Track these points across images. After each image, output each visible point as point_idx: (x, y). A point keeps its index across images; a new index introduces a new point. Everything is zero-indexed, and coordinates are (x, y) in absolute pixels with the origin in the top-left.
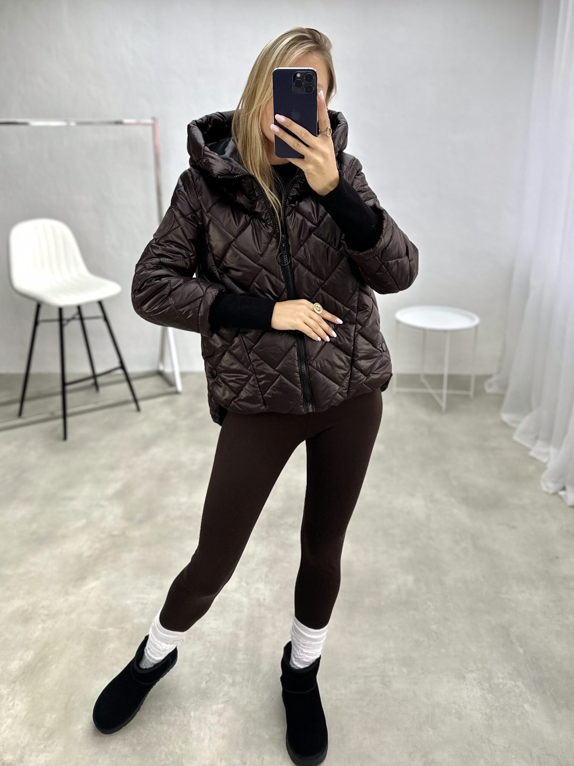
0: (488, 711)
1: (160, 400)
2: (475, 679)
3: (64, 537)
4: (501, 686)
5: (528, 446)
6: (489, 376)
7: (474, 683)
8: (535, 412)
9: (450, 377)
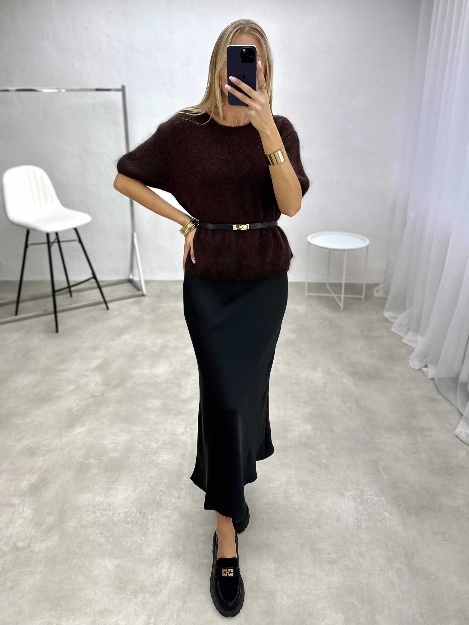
1: (130, 301)
3: (59, 397)
4: (369, 501)
5: (402, 335)
6: (377, 285)
7: (350, 498)
8: (408, 311)
9: (348, 285)
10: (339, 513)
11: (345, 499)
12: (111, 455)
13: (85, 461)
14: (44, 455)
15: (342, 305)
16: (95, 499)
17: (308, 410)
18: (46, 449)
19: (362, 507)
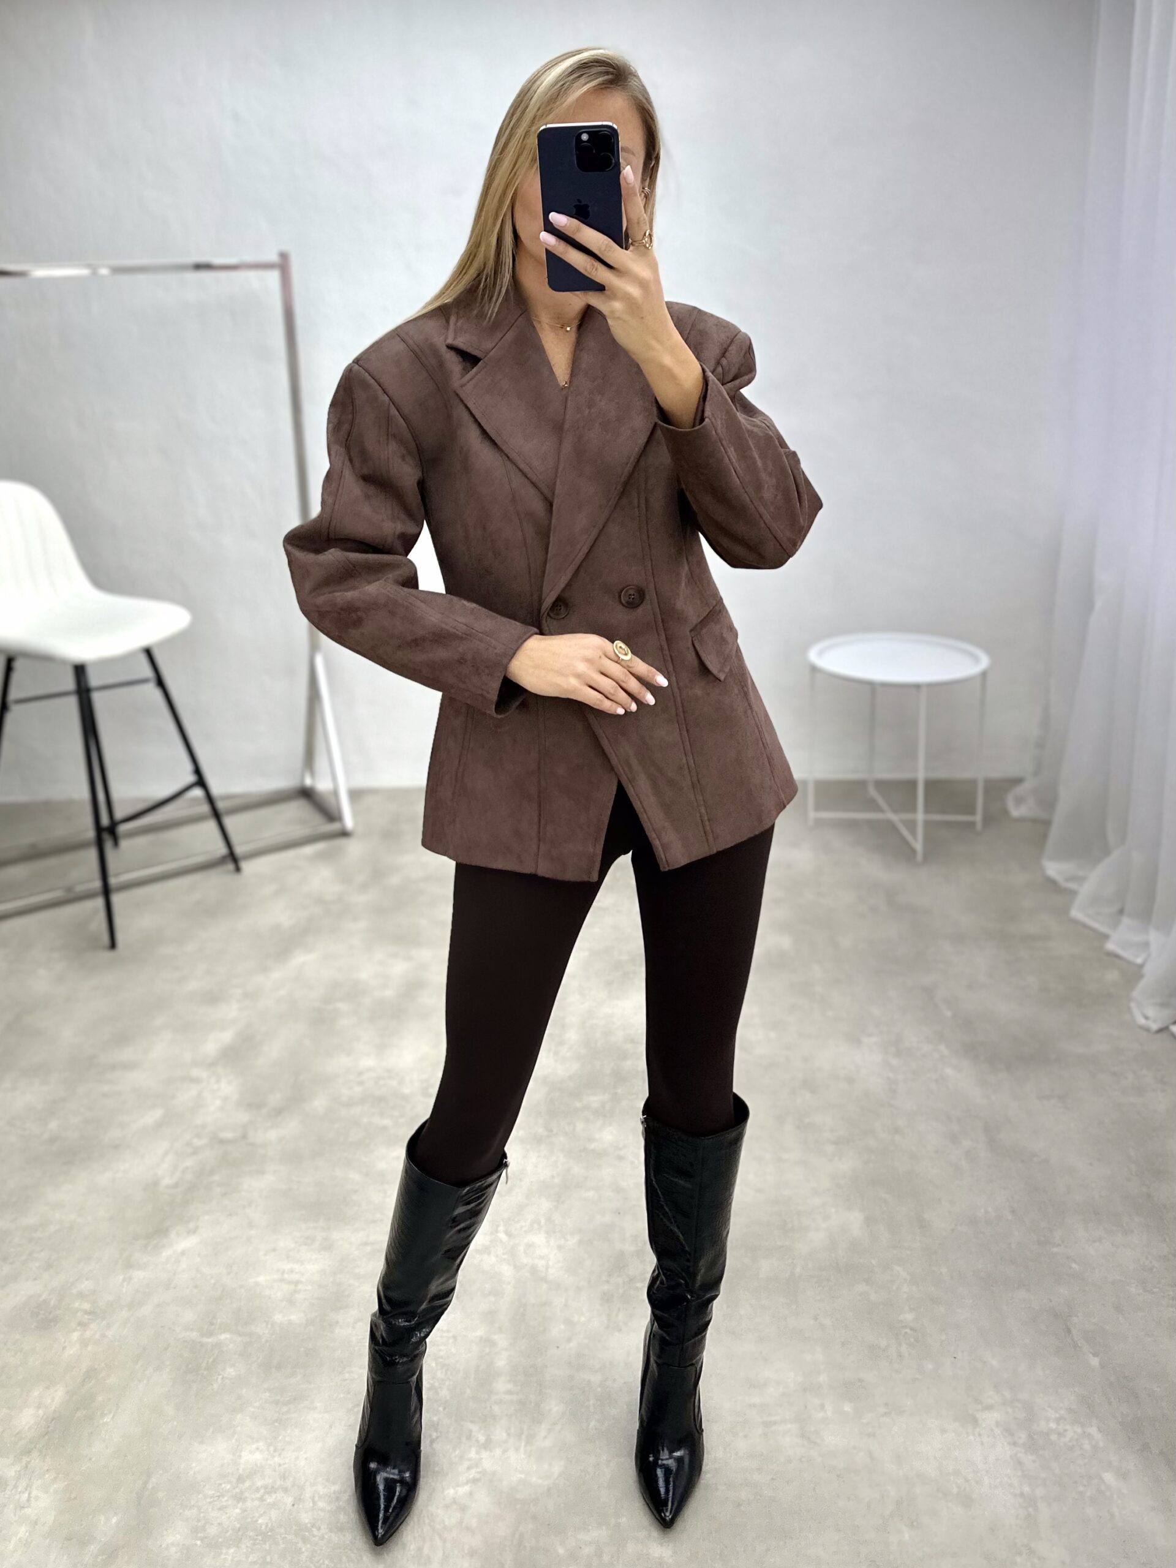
0: (1026, 1489)
1: (310, 850)
2: (998, 1424)
3: (117, 1146)
4: (1054, 1437)
5: (1103, 929)
6: (1018, 781)
7: (997, 1431)
8: (1115, 855)
9: (930, 785)
10: (967, 1480)
11: (980, 1435)
12: (278, 1318)
13: (205, 1340)
14: (82, 1325)
15: (918, 846)
16: (240, 1457)
17: (847, 1164)
18: (86, 1306)
19: (1034, 1457)
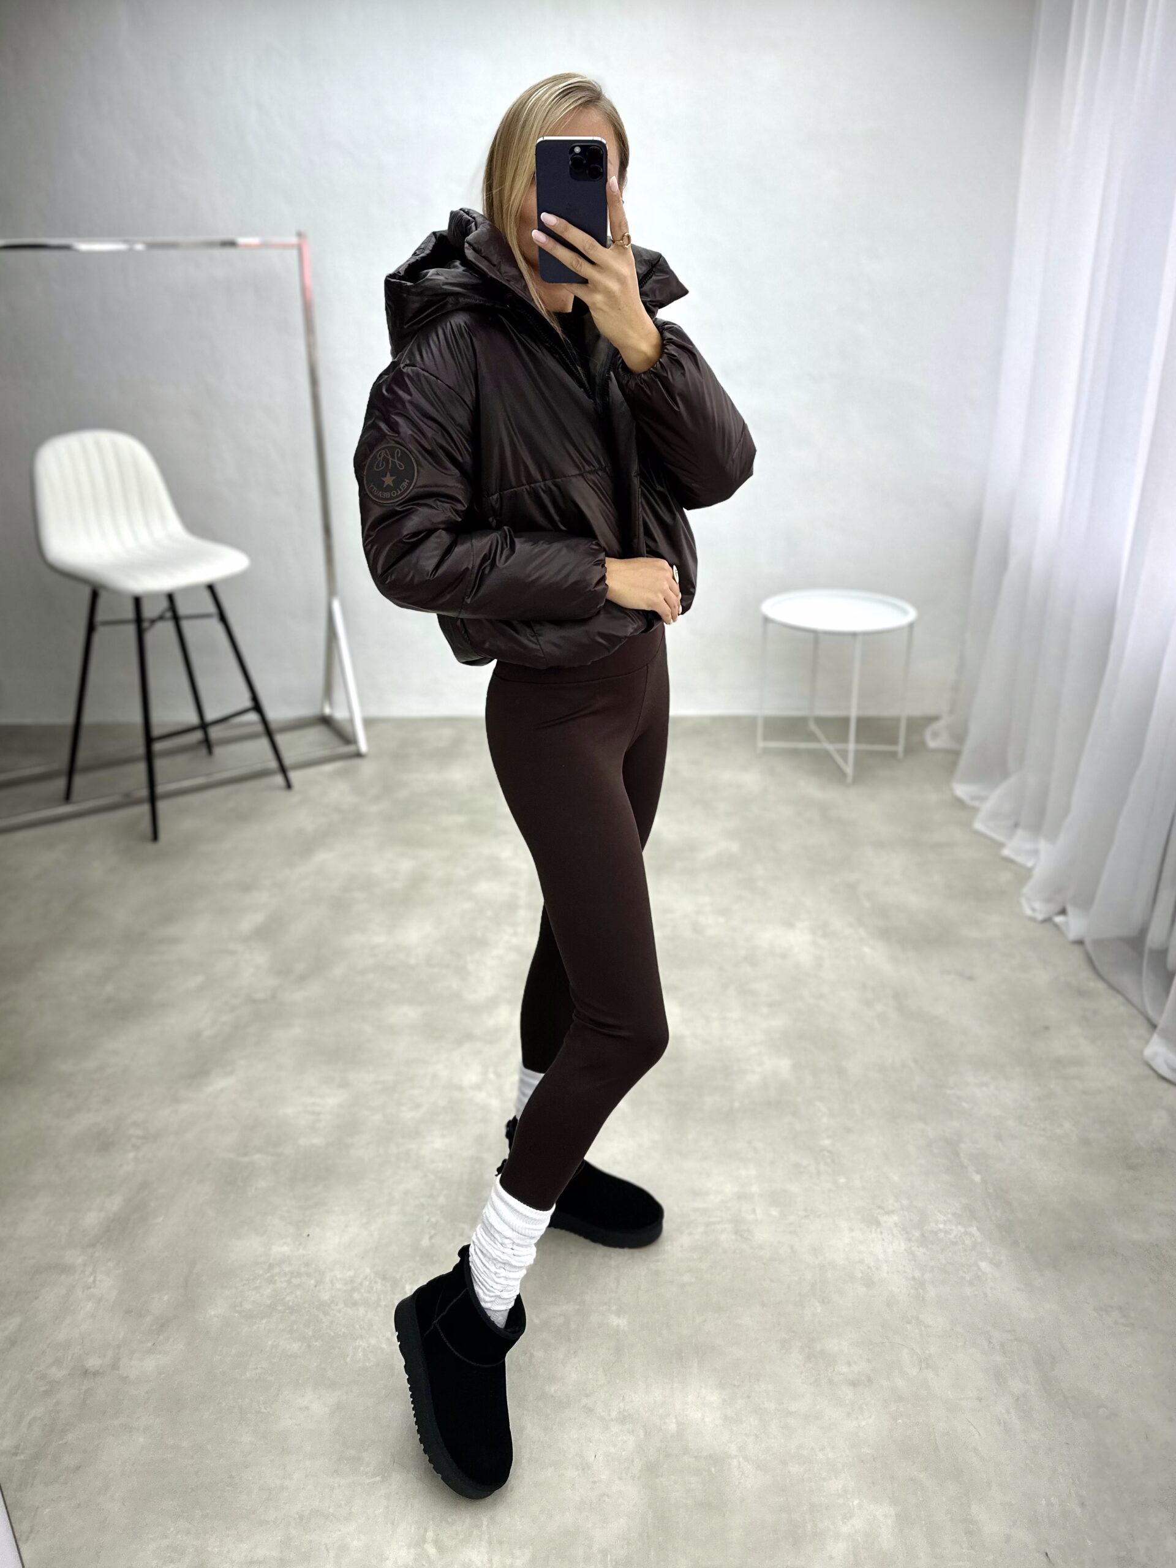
0: (917, 1274)
1: (328, 768)
2: (896, 1225)
3: (165, 1005)
4: (941, 1235)
6: (934, 719)
7: (895, 1231)
8: (1013, 780)
9: (862, 722)
10: (869, 1268)
11: (881, 1233)
12: (302, 1141)
13: (240, 1159)
14: (136, 1147)
15: (849, 770)
16: (271, 1249)
17: (779, 1021)
18: (139, 1132)
19: (925, 1250)
